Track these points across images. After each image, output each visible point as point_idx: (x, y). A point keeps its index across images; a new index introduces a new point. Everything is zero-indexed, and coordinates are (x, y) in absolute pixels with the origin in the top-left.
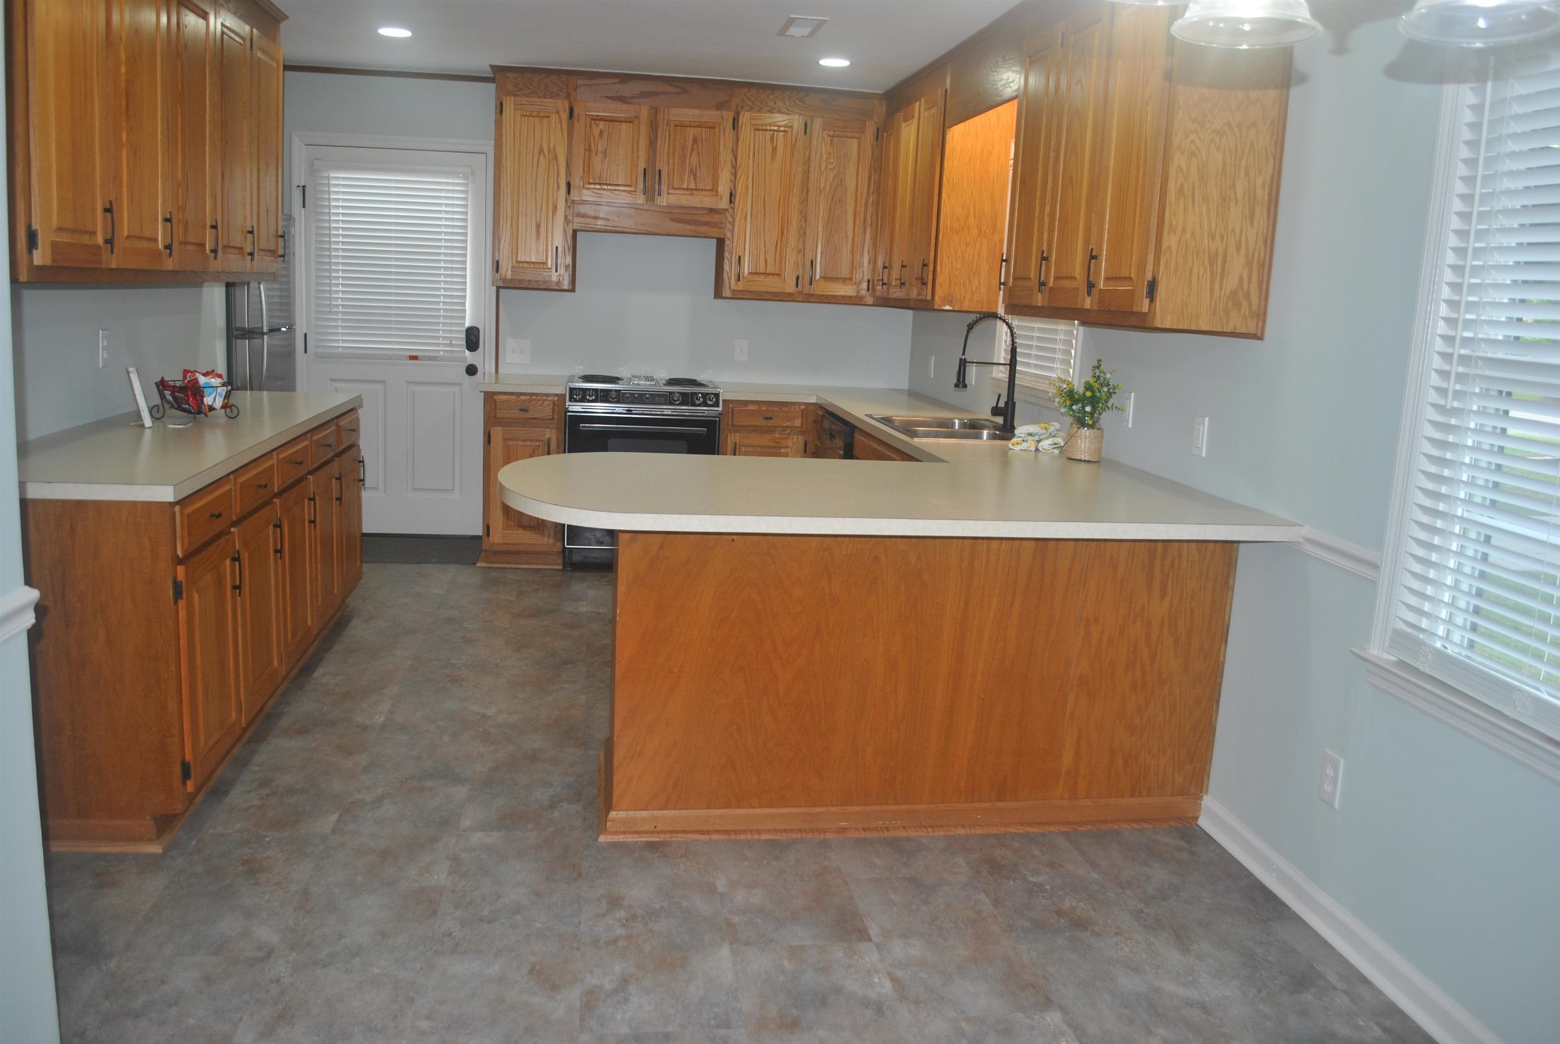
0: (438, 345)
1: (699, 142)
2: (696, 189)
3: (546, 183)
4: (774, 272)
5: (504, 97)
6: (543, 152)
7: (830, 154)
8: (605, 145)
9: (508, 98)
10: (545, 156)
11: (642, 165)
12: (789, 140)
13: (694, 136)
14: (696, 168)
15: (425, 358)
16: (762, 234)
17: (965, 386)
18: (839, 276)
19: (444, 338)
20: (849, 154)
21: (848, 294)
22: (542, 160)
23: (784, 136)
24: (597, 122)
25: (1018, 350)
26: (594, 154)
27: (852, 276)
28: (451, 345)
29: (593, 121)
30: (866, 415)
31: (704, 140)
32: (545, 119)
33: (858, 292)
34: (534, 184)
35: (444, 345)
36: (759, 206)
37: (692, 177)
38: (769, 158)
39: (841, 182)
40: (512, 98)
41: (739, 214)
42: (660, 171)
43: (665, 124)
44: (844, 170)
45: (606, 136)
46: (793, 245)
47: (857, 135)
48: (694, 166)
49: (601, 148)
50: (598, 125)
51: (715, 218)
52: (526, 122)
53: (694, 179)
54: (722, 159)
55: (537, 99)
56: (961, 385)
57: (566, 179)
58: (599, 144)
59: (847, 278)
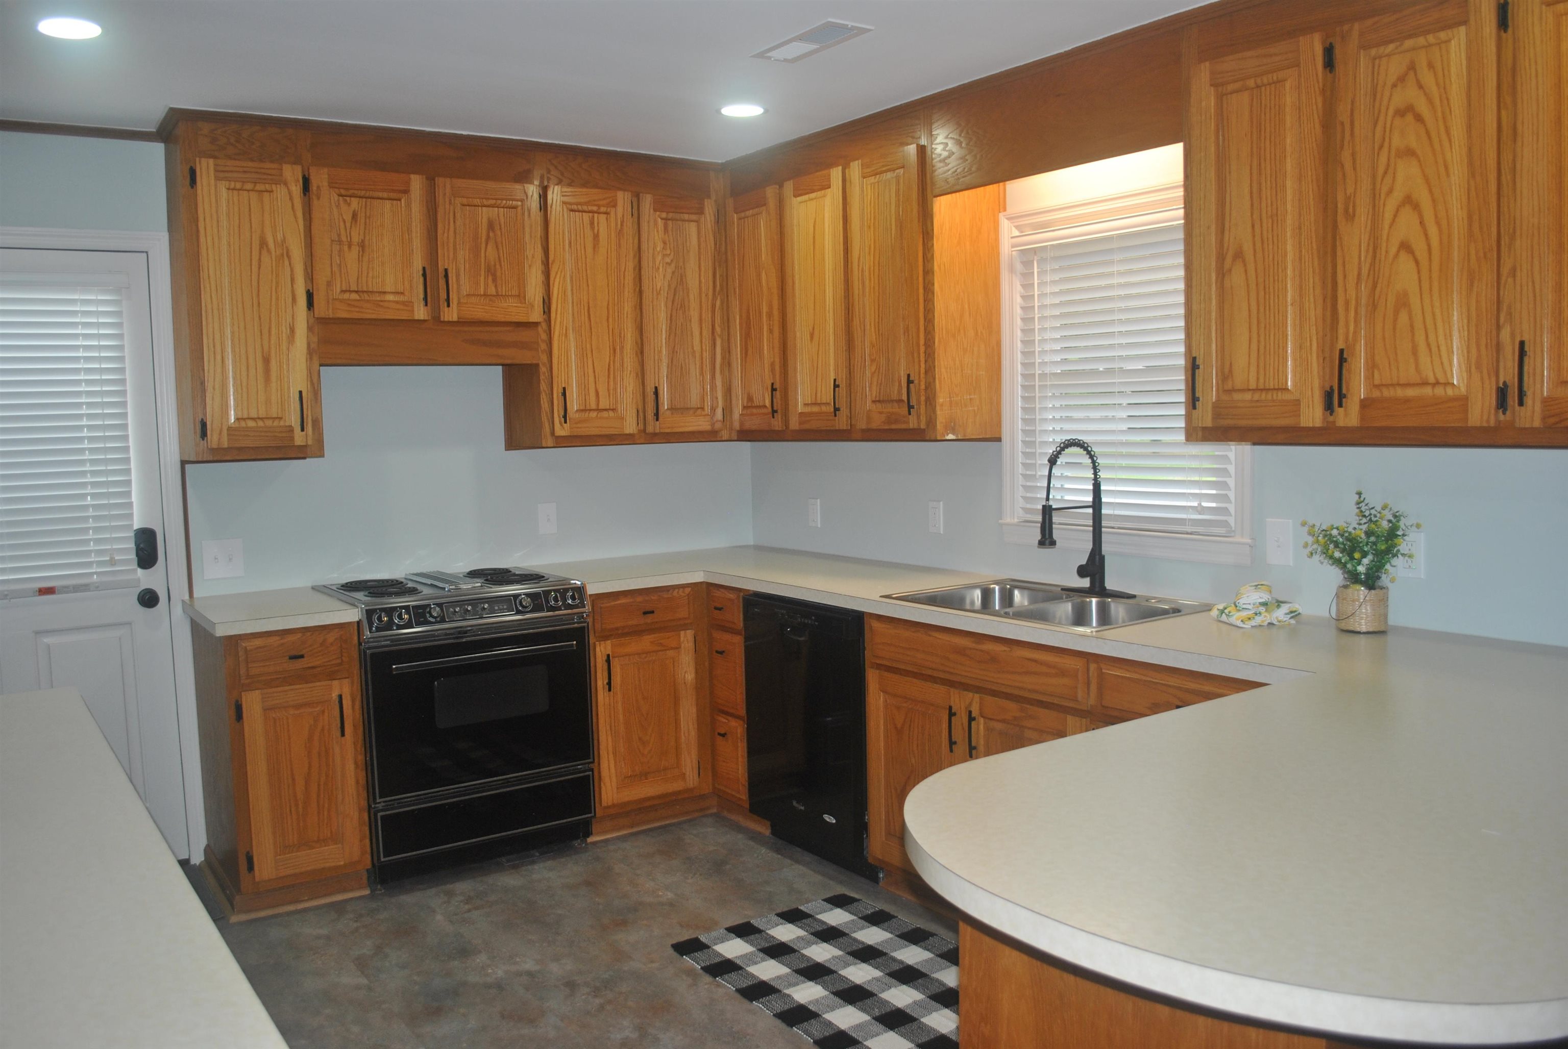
0: (90, 564)
1: (497, 227)
2: (497, 295)
3: (274, 293)
4: (608, 407)
5: (197, 159)
6: (267, 246)
7: (665, 243)
8: (362, 233)
9: (204, 161)
10: (269, 251)
11: (418, 263)
12: (613, 225)
13: (489, 219)
14: (495, 265)
15: (66, 589)
16: (589, 355)
17: (1053, 543)
18: (689, 406)
19: (99, 552)
20: (688, 244)
21: (700, 428)
22: (266, 259)
23: (607, 219)
24: (348, 199)
25: (1103, 488)
26: (346, 248)
27: (704, 405)
28: (112, 562)
29: (341, 198)
30: (881, 597)
31: (503, 226)
32: (266, 195)
33: (713, 425)
34: (255, 296)
35: (100, 563)
36: (583, 317)
37: (490, 278)
38: (590, 250)
39: (681, 279)
40: (211, 161)
41: (557, 328)
42: (446, 270)
43: (447, 203)
44: (684, 264)
45: (363, 221)
46: (629, 369)
47: (694, 217)
48: (493, 263)
49: (356, 239)
50: (349, 205)
51: (525, 335)
52: (236, 199)
53: (494, 280)
54: (529, 253)
55: (251, 164)
56: (1047, 542)
57: (305, 287)
58: (353, 233)
59: (698, 408)
